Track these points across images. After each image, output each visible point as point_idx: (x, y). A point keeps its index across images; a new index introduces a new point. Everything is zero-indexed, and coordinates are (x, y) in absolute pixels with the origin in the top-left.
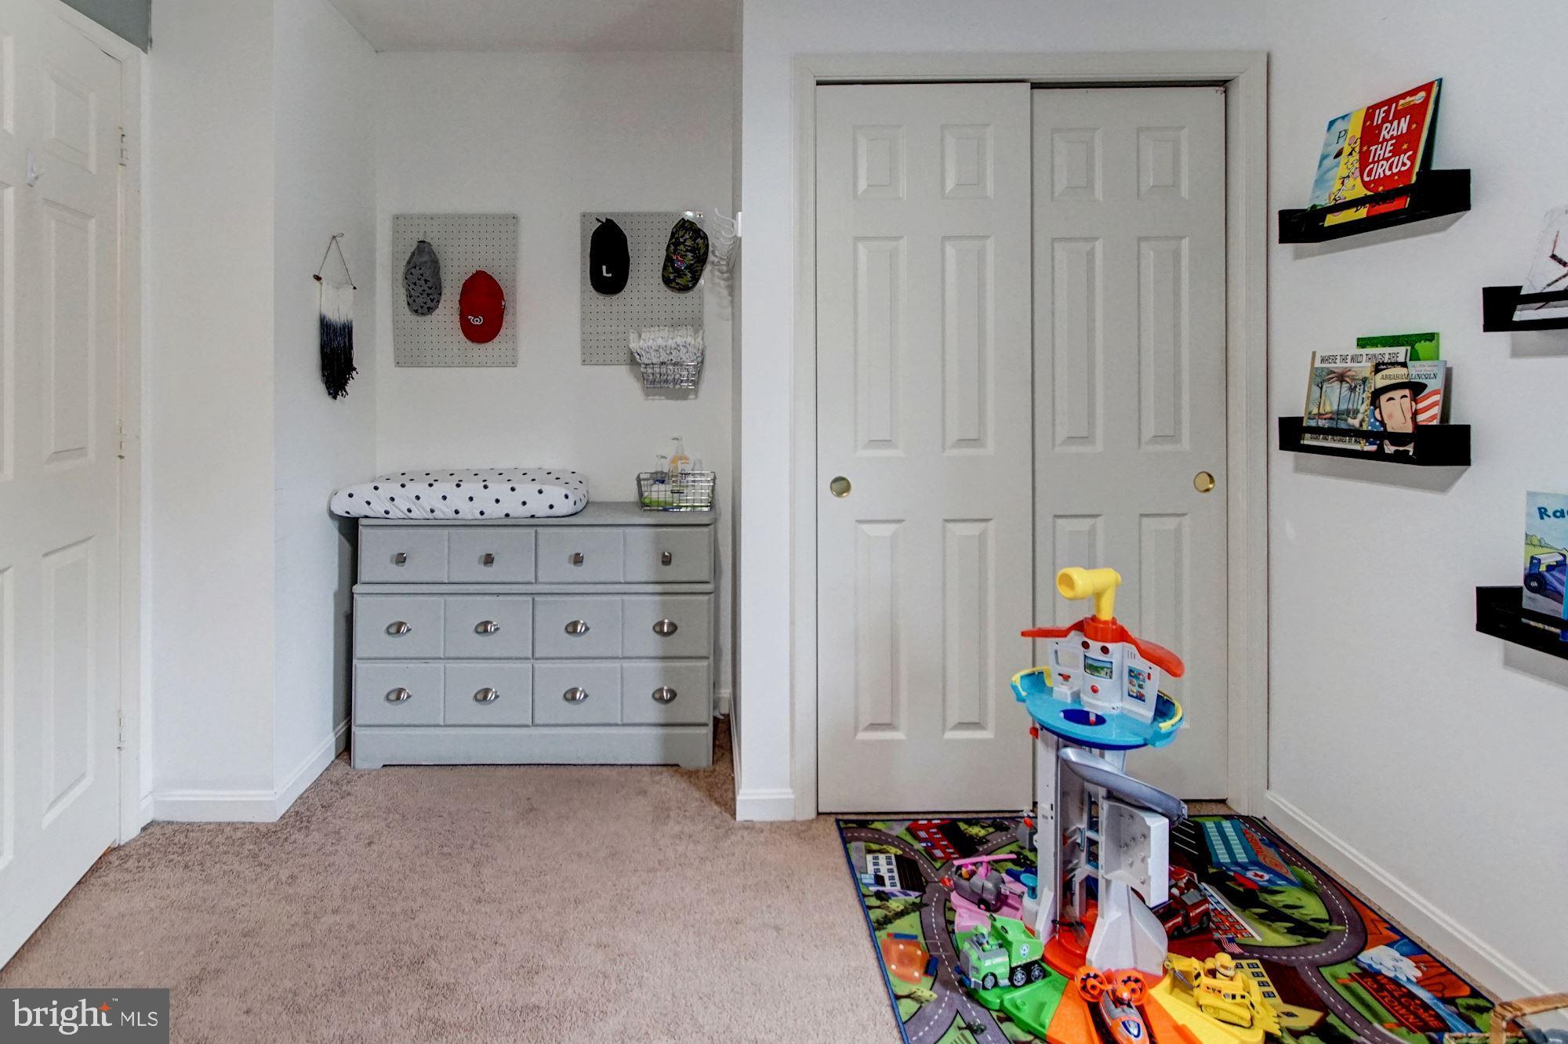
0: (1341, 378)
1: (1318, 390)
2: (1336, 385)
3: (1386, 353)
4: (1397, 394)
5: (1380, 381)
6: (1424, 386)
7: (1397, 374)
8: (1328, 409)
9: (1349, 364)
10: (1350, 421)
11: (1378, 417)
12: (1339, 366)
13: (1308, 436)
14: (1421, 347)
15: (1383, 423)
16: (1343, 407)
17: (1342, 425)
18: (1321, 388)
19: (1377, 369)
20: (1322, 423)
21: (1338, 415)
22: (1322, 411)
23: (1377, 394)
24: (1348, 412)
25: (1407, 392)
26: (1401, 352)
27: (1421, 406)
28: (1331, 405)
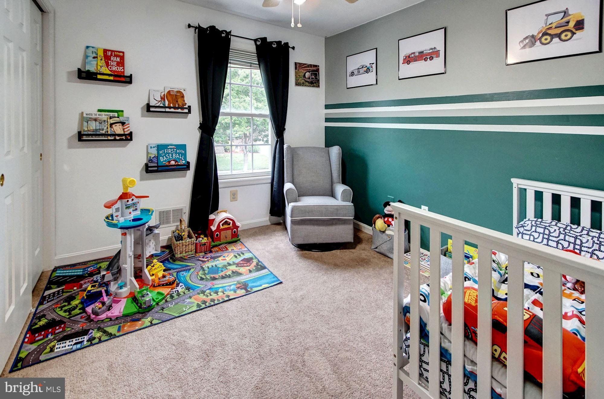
0: (95, 120)
1: (87, 123)
2: (94, 122)
3: (111, 114)
4: (118, 125)
5: (112, 121)
6: (125, 123)
7: (117, 120)
8: (91, 128)
9: (98, 116)
10: (101, 132)
11: (113, 130)
12: (94, 116)
13: (84, 137)
14: (120, 113)
15: (114, 132)
16: (98, 128)
17: (98, 133)
18: (88, 123)
19: (111, 118)
20: (89, 133)
21: (96, 130)
22: (89, 129)
23: (111, 125)
24: (100, 129)
25: (120, 124)
26: (116, 115)
27: (125, 127)
28: (92, 127)
